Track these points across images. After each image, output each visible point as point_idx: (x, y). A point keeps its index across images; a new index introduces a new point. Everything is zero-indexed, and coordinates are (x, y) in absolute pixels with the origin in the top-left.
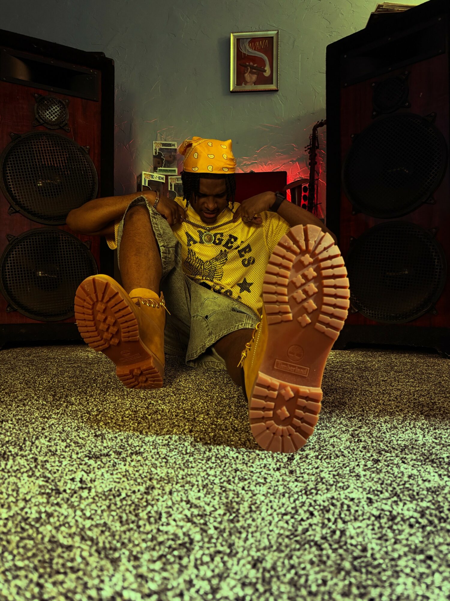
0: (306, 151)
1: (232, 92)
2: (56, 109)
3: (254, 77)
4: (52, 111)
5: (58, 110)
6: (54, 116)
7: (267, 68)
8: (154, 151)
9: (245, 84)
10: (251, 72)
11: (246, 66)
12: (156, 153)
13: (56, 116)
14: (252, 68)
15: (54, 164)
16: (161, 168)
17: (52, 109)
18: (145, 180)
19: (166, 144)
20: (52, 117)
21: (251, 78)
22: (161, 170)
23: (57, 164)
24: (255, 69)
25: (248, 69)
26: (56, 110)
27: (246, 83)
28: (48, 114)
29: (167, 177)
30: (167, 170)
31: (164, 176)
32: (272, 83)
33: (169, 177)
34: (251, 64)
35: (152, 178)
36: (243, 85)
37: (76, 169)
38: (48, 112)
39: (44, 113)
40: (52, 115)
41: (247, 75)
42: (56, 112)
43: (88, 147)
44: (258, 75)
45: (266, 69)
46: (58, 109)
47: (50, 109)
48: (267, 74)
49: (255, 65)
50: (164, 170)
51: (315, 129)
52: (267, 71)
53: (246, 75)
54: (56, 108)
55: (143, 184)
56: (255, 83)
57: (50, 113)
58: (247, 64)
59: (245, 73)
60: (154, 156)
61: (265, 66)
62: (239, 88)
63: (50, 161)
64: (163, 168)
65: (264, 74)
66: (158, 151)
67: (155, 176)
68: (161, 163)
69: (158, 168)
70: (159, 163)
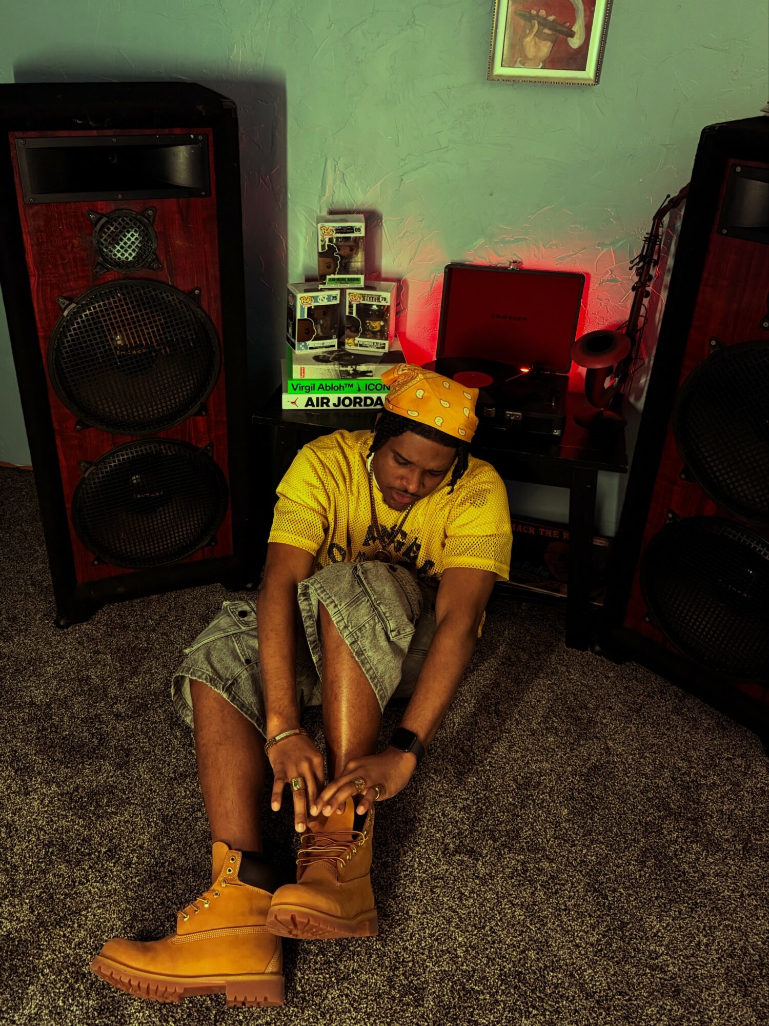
0: (631, 269)
2: (132, 237)
3: (545, 48)
4: (125, 243)
5: (136, 239)
6: (130, 251)
7: (579, 27)
8: (320, 243)
9: (524, 63)
10: (540, 35)
11: (529, 19)
12: (323, 247)
13: (134, 250)
14: (543, 23)
15: (140, 341)
16: (332, 276)
17: (125, 240)
18: (302, 309)
19: (343, 228)
20: (126, 255)
21: (538, 49)
22: (333, 280)
23: (145, 339)
24: (549, 28)
25: (532, 26)
26: (133, 239)
27: (525, 60)
28: (118, 251)
29: (343, 291)
30: (343, 279)
31: (338, 292)
32: (583, 68)
33: (348, 291)
34: (543, 13)
36: (519, 64)
37: (180, 340)
38: (118, 248)
39: (111, 251)
40: (126, 251)
41: (530, 44)
42: (133, 243)
43: (197, 292)
44: (554, 43)
45: (574, 29)
46: (136, 235)
47: (121, 240)
49: (551, 18)
50: (338, 279)
51: (658, 217)
52: (576, 37)
53: (528, 39)
54: (132, 235)
55: (298, 317)
56: (546, 64)
57: (122, 247)
58: (534, 13)
59: (526, 36)
60: (320, 254)
61: (573, 22)
63: (134, 338)
64: (337, 276)
66: (327, 243)
67: (321, 297)
68: (332, 266)
69: (328, 277)
70: (329, 267)
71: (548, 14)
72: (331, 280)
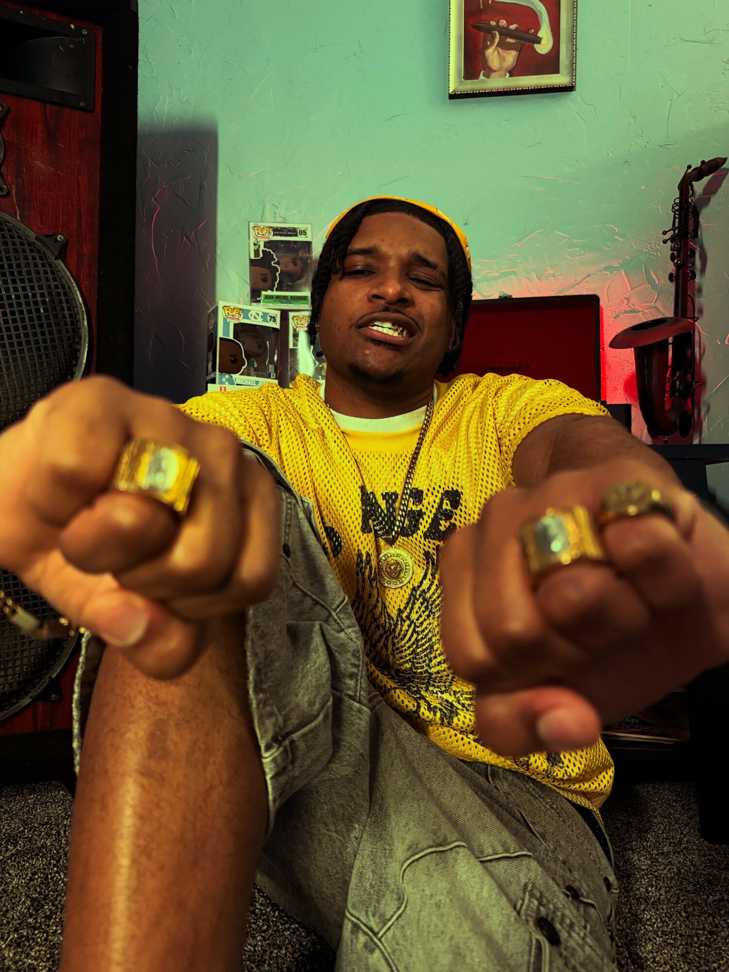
0: (665, 242)
1: (453, 97)
3: (511, 57)
7: (545, 33)
8: (252, 248)
9: (487, 76)
10: (503, 45)
11: (490, 30)
12: (257, 252)
14: (505, 33)
16: (269, 293)
18: (226, 324)
19: (282, 229)
21: (502, 59)
22: (271, 297)
24: (511, 38)
25: (493, 37)
27: (489, 72)
29: (284, 314)
30: (285, 297)
31: (279, 313)
32: (556, 71)
33: (291, 314)
34: (503, 23)
35: (246, 317)
36: (482, 77)
41: (492, 55)
43: (59, 237)
44: (520, 51)
45: (539, 35)
48: (544, 47)
49: (513, 27)
50: (278, 297)
51: (685, 185)
52: (543, 42)
53: (489, 51)
55: (220, 334)
56: (513, 72)
58: (493, 23)
59: (487, 47)
60: (252, 261)
61: (538, 27)
62: (470, 86)
64: (275, 293)
65: (536, 46)
66: (262, 248)
67: (253, 313)
68: (269, 278)
69: (264, 293)
70: (265, 280)
71: (509, 24)
72: (267, 297)
